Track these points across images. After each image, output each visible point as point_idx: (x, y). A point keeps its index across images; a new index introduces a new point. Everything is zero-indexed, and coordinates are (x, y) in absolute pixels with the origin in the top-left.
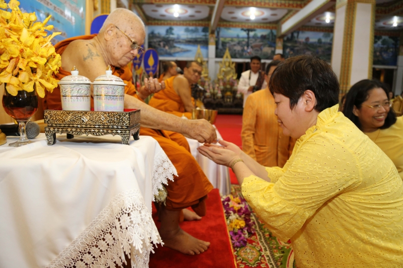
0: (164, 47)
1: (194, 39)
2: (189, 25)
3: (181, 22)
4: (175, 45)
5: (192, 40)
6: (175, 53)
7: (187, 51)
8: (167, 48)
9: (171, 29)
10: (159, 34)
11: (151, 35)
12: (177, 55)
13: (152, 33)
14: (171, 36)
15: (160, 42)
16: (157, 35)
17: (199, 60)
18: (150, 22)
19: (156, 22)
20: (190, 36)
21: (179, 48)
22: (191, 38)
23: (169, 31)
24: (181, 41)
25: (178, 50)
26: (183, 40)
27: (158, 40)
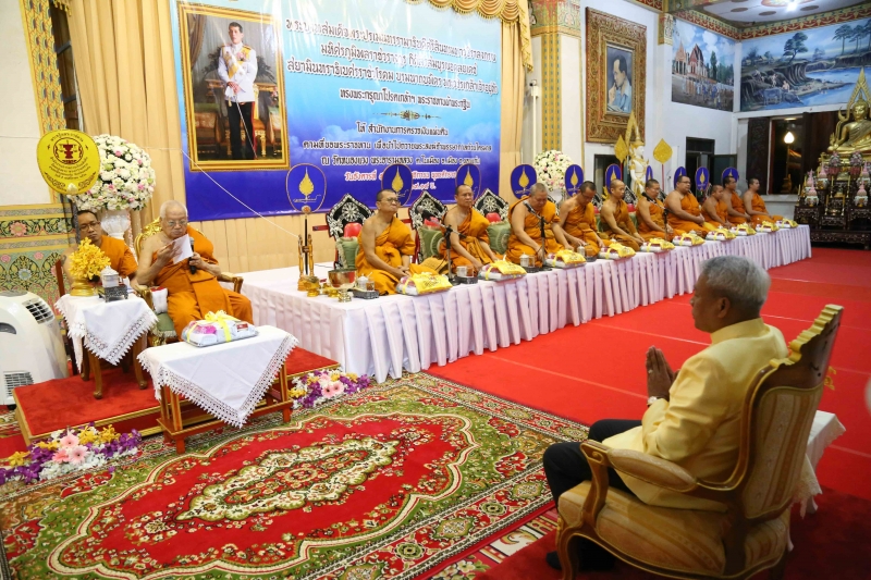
0: (780, 84)
1: (863, 50)
2: (852, 18)
3: (827, 15)
4: (808, 75)
5: (857, 55)
6: (805, 96)
7: (842, 86)
8: (786, 86)
9: (800, 38)
10: (767, 55)
11: (749, 61)
12: (811, 99)
13: (752, 56)
14: (799, 55)
15: (770, 73)
16: (764, 58)
17: (859, 110)
18: (747, 31)
19: (762, 28)
20: (850, 46)
21: (819, 81)
22: (855, 52)
23: (795, 44)
24: (825, 63)
25: (815, 86)
26: (831, 59)
27: (765, 69)
